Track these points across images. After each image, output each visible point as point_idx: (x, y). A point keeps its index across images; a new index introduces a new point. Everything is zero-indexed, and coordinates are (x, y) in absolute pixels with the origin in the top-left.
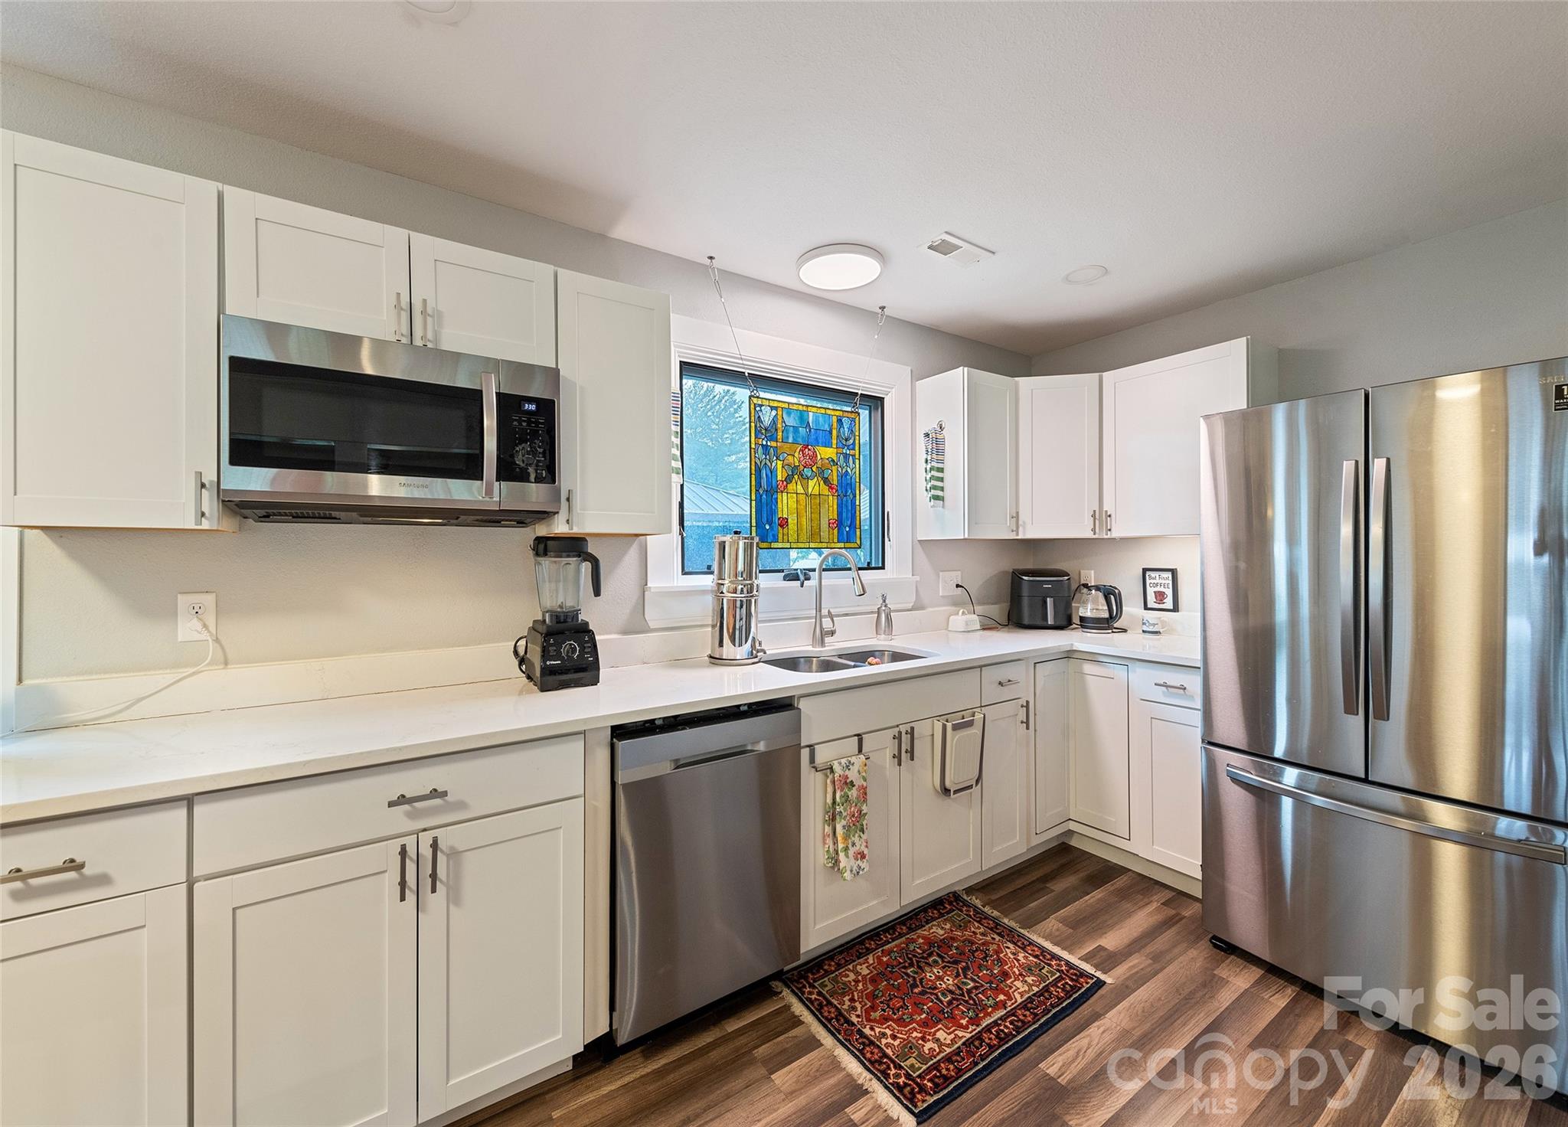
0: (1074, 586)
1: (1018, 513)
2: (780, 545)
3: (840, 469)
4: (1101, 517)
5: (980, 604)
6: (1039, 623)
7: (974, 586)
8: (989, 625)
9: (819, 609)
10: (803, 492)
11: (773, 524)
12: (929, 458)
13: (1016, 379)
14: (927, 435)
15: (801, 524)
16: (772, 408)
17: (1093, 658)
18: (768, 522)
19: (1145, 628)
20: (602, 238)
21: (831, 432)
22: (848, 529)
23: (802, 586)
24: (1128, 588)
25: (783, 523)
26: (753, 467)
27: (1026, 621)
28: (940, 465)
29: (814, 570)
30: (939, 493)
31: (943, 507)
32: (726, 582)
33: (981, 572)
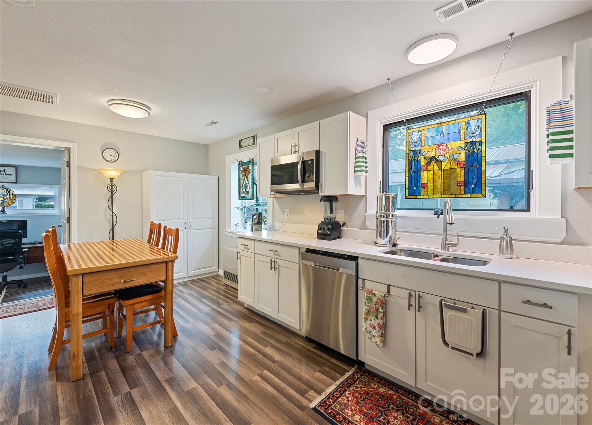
2: (422, 197)
3: (467, 152)
9: (445, 230)
10: (438, 168)
11: (418, 187)
15: (436, 186)
18: (415, 186)
22: (473, 186)
23: (438, 217)
25: (425, 186)
26: (407, 162)
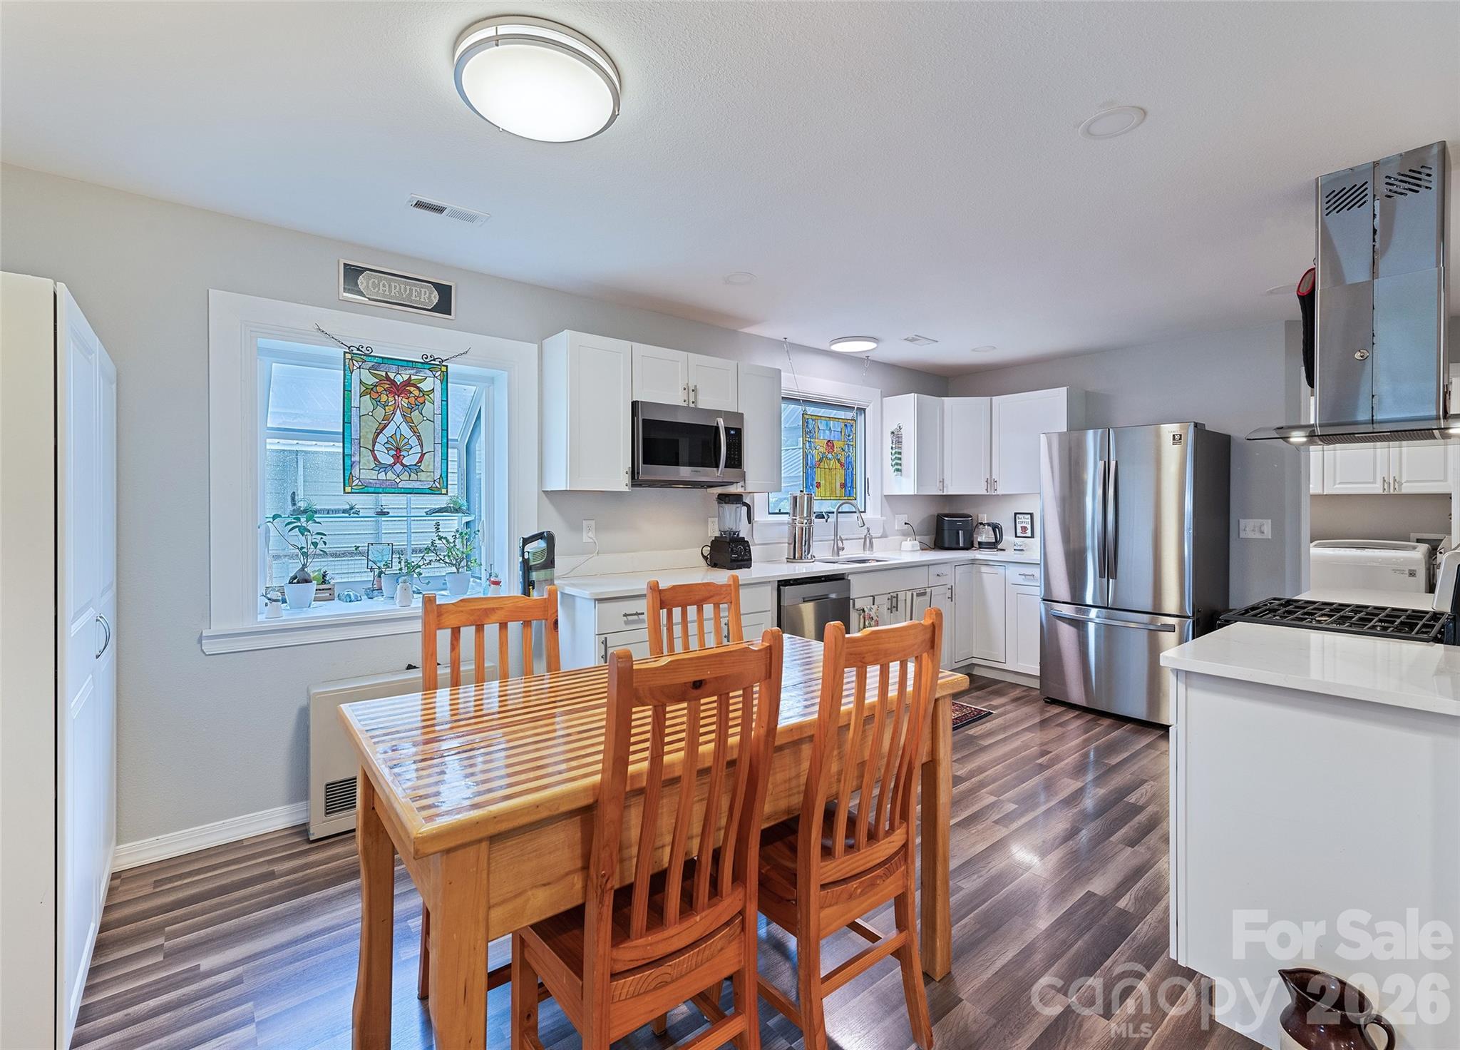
0: (975, 524)
1: (943, 479)
2: (817, 498)
4: (991, 482)
5: (919, 535)
6: (954, 546)
7: (915, 523)
8: (924, 548)
9: (836, 534)
10: (827, 467)
11: (814, 486)
12: (894, 446)
13: (943, 398)
14: (893, 433)
15: (826, 486)
16: (813, 420)
17: (986, 563)
18: (811, 485)
19: (1015, 548)
20: (735, 331)
21: (841, 432)
22: (849, 489)
23: (827, 522)
24: (1007, 525)
25: (818, 485)
26: (804, 454)
27: (946, 545)
28: (900, 451)
29: (833, 513)
30: (899, 467)
31: (901, 475)
32: (798, 518)
33: (920, 515)
